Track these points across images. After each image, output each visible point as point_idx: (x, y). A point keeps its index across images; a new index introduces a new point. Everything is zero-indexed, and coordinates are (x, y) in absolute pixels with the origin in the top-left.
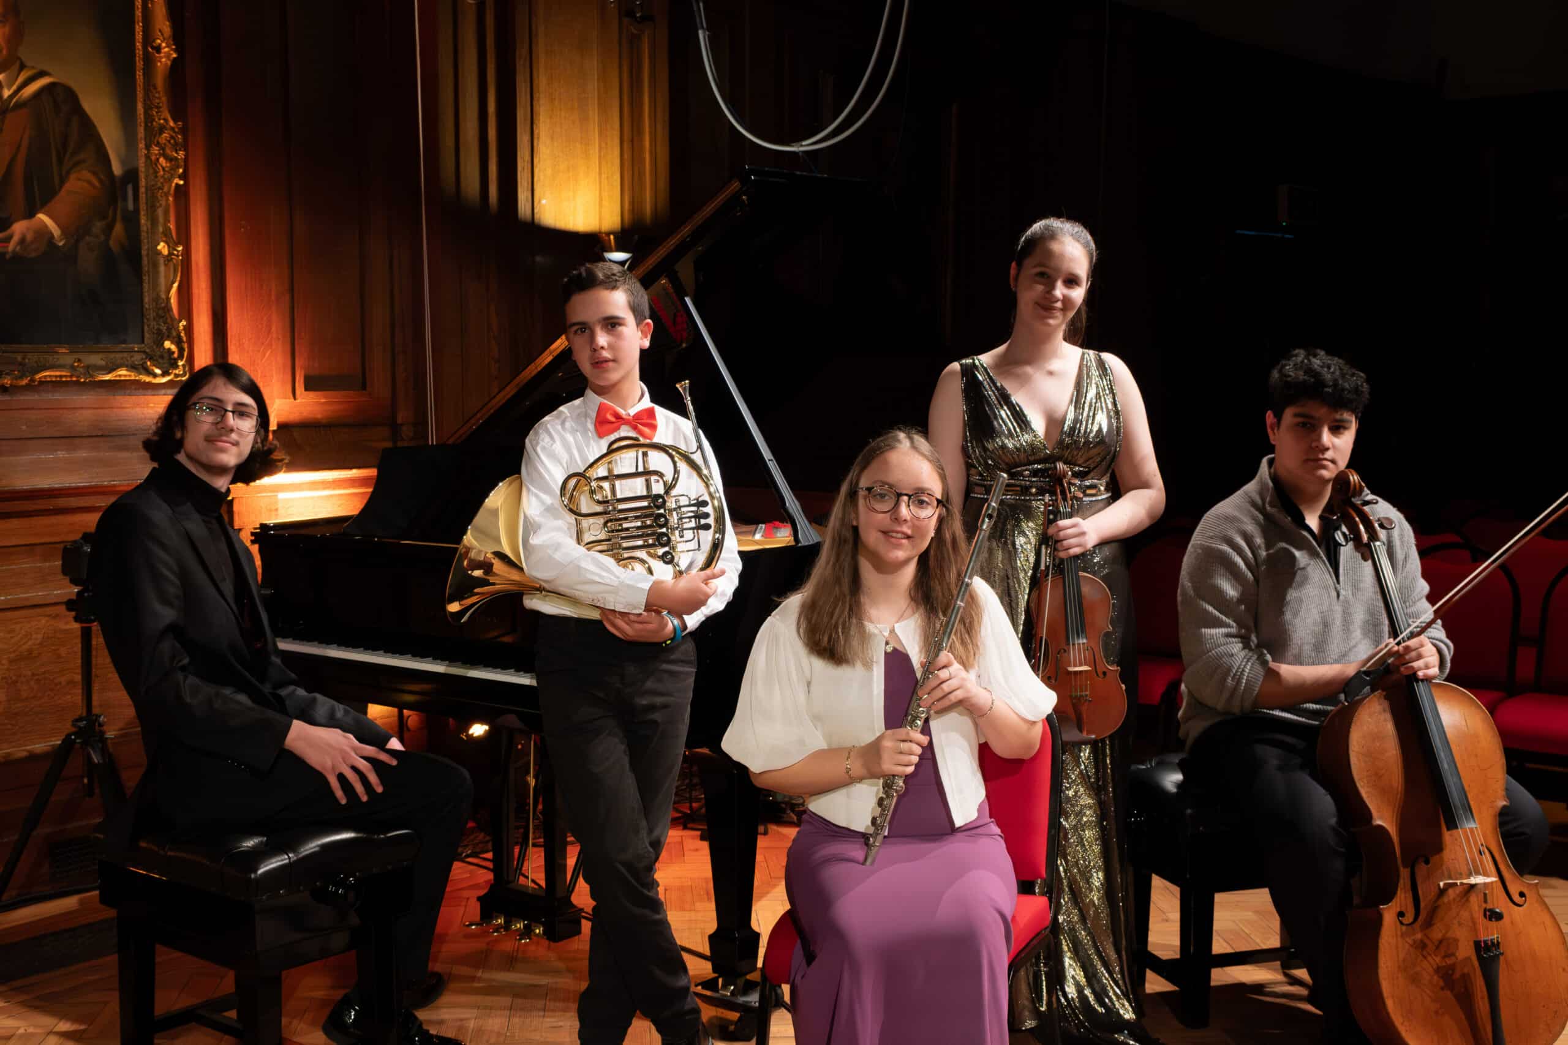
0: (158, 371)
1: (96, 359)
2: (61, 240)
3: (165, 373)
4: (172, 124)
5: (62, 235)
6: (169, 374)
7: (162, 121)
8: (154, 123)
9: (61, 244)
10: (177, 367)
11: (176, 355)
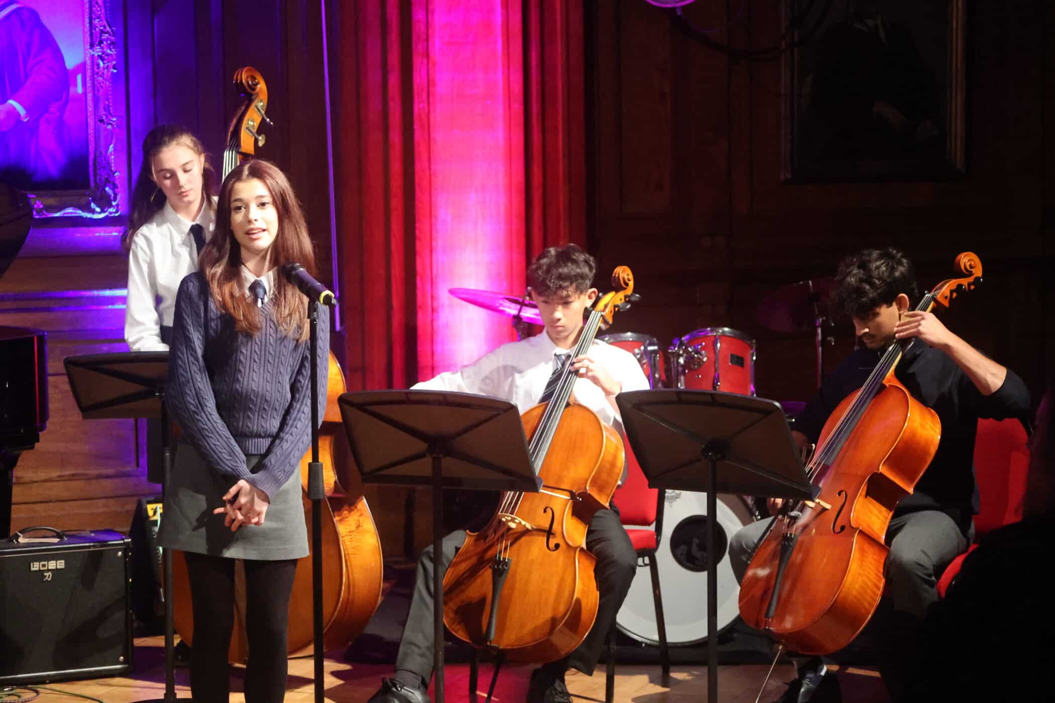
0: (98, 210)
1: (51, 201)
2: (26, 118)
3: (103, 211)
4: (108, 29)
5: (26, 114)
6: (105, 212)
7: (102, 28)
8: (97, 29)
9: (26, 120)
10: (110, 206)
11: (112, 198)
